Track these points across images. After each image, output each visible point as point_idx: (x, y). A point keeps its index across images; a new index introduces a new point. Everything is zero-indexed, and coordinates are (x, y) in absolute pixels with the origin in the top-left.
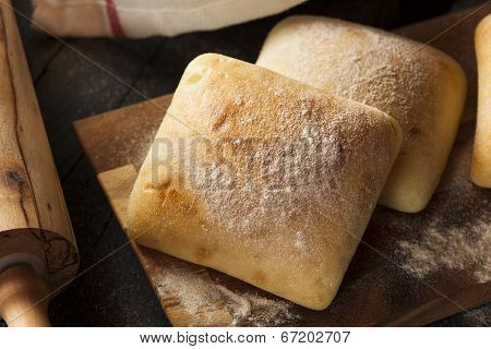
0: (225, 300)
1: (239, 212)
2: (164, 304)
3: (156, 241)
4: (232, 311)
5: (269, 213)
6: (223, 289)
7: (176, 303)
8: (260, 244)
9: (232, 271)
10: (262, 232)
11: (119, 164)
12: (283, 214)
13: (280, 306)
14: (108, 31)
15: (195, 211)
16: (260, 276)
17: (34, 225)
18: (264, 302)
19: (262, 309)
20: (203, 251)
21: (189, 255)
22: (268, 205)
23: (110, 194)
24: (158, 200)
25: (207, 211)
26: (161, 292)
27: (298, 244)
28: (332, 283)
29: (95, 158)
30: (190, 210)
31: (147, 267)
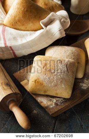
0: (51, 100)
1: (51, 82)
2: (40, 103)
3: (36, 92)
4: (53, 102)
5: (57, 82)
6: (50, 98)
7: (42, 102)
8: (56, 88)
9: (51, 94)
10: (56, 85)
11: (24, 80)
12: (59, 81)
13: (61, 99)
14: (13, 57)
15: (43, 84)
16: (57, 94)
17: (14, 92)
18: (58, 99)
19: (58, 100)
20: (45, 91)
21: (42, 93)
22: (56, 80)
23: (24, 86)
24: (35, 84)
25: (45, 84)
26: (39, 101)
27: (63, 86)
28: (70, 93)
29: (19, 80)
30: (41, 84)
31: (35, 97)
